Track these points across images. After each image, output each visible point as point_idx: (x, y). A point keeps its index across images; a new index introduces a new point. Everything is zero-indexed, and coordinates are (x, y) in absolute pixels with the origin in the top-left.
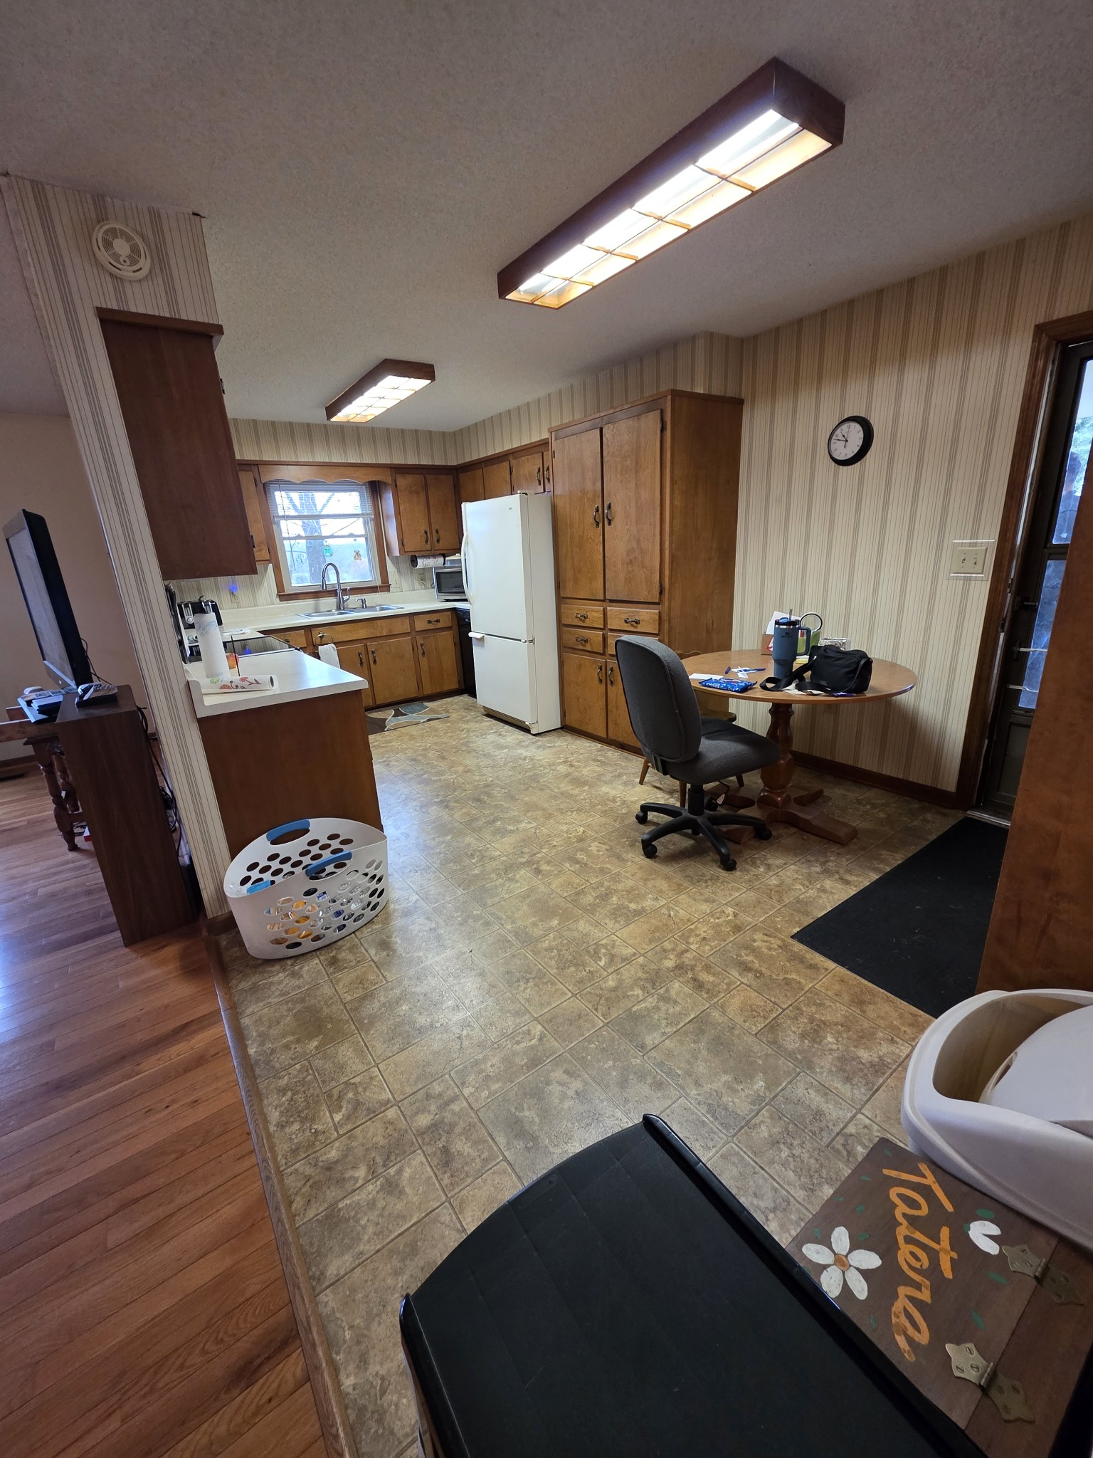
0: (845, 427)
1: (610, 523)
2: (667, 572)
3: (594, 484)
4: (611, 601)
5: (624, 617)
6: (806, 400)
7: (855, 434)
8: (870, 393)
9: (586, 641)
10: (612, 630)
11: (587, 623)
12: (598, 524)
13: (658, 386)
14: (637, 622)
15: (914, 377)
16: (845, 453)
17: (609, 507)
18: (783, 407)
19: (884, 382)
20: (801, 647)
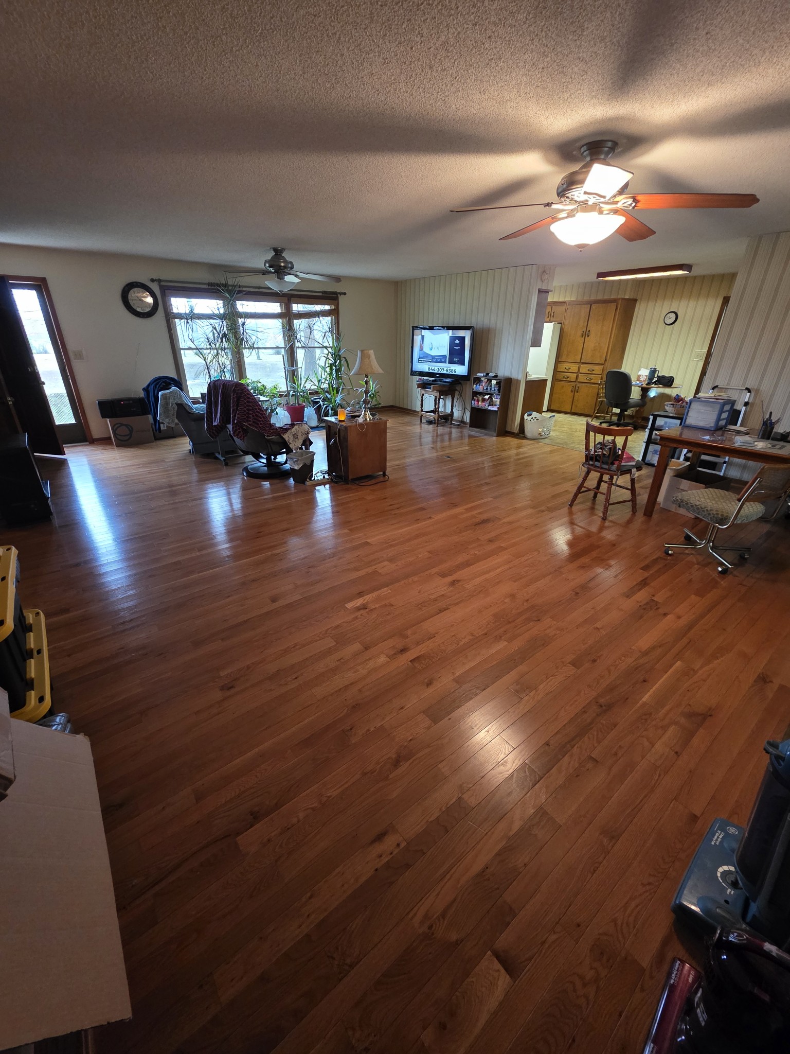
0: (670, 314)
1: (588, 336)
2: (609, 354)
3: (584, 323)
4: (583, 363)
5: (588, 369)
6: (659, 303)
7: (673, 316)
8: (679, 306)
9: (568, 377)
10: (581, 373)
11: (570, 371)
12: (582, 336)
13: (590, 297)
14: (593, 370)
15: (692, 303)
16: (668, 322)
17: (589, 331)
18: (651, 304)
19: (684, 303)
20: (656, 376)
